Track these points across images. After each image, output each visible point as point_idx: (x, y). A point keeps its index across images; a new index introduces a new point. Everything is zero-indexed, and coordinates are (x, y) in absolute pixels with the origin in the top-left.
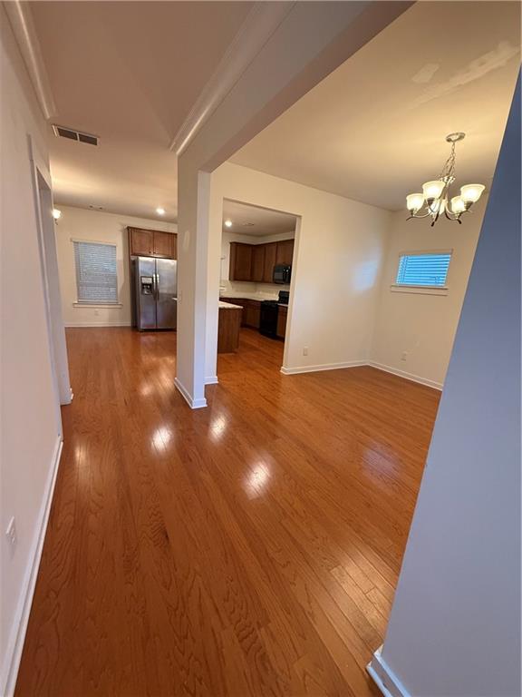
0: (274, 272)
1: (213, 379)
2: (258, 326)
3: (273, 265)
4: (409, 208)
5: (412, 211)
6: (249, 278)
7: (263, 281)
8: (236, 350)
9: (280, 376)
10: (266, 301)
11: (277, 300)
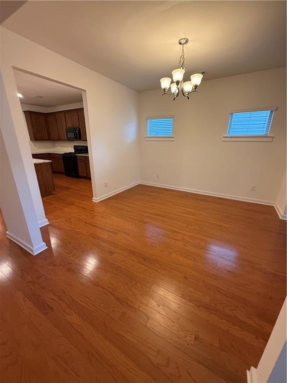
0: (67, 132)
1: (45, 222)
2: (64, 172)
3: (65, 128)
4: (163, 88)
5: (165, 89)
6: (47, 137)
7: (59, 139)
8: (54, 192)
9: (94, 204)
10: (65, 153)
11: (74, 152)
